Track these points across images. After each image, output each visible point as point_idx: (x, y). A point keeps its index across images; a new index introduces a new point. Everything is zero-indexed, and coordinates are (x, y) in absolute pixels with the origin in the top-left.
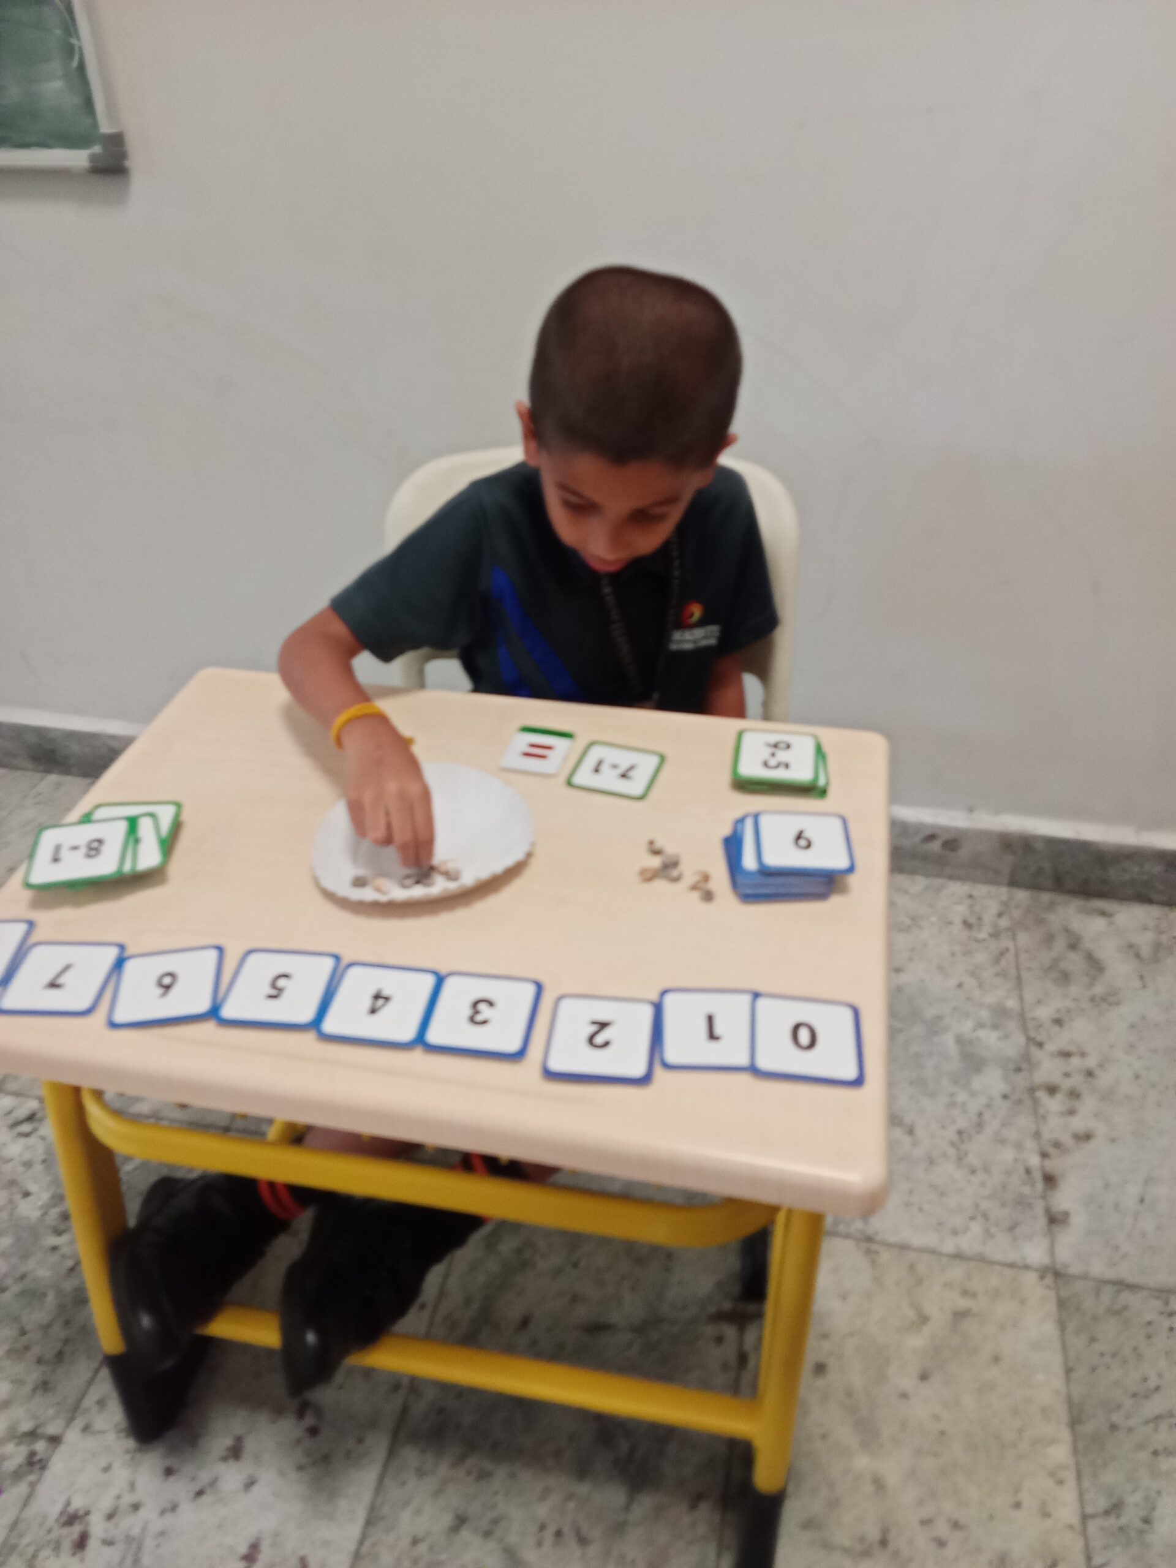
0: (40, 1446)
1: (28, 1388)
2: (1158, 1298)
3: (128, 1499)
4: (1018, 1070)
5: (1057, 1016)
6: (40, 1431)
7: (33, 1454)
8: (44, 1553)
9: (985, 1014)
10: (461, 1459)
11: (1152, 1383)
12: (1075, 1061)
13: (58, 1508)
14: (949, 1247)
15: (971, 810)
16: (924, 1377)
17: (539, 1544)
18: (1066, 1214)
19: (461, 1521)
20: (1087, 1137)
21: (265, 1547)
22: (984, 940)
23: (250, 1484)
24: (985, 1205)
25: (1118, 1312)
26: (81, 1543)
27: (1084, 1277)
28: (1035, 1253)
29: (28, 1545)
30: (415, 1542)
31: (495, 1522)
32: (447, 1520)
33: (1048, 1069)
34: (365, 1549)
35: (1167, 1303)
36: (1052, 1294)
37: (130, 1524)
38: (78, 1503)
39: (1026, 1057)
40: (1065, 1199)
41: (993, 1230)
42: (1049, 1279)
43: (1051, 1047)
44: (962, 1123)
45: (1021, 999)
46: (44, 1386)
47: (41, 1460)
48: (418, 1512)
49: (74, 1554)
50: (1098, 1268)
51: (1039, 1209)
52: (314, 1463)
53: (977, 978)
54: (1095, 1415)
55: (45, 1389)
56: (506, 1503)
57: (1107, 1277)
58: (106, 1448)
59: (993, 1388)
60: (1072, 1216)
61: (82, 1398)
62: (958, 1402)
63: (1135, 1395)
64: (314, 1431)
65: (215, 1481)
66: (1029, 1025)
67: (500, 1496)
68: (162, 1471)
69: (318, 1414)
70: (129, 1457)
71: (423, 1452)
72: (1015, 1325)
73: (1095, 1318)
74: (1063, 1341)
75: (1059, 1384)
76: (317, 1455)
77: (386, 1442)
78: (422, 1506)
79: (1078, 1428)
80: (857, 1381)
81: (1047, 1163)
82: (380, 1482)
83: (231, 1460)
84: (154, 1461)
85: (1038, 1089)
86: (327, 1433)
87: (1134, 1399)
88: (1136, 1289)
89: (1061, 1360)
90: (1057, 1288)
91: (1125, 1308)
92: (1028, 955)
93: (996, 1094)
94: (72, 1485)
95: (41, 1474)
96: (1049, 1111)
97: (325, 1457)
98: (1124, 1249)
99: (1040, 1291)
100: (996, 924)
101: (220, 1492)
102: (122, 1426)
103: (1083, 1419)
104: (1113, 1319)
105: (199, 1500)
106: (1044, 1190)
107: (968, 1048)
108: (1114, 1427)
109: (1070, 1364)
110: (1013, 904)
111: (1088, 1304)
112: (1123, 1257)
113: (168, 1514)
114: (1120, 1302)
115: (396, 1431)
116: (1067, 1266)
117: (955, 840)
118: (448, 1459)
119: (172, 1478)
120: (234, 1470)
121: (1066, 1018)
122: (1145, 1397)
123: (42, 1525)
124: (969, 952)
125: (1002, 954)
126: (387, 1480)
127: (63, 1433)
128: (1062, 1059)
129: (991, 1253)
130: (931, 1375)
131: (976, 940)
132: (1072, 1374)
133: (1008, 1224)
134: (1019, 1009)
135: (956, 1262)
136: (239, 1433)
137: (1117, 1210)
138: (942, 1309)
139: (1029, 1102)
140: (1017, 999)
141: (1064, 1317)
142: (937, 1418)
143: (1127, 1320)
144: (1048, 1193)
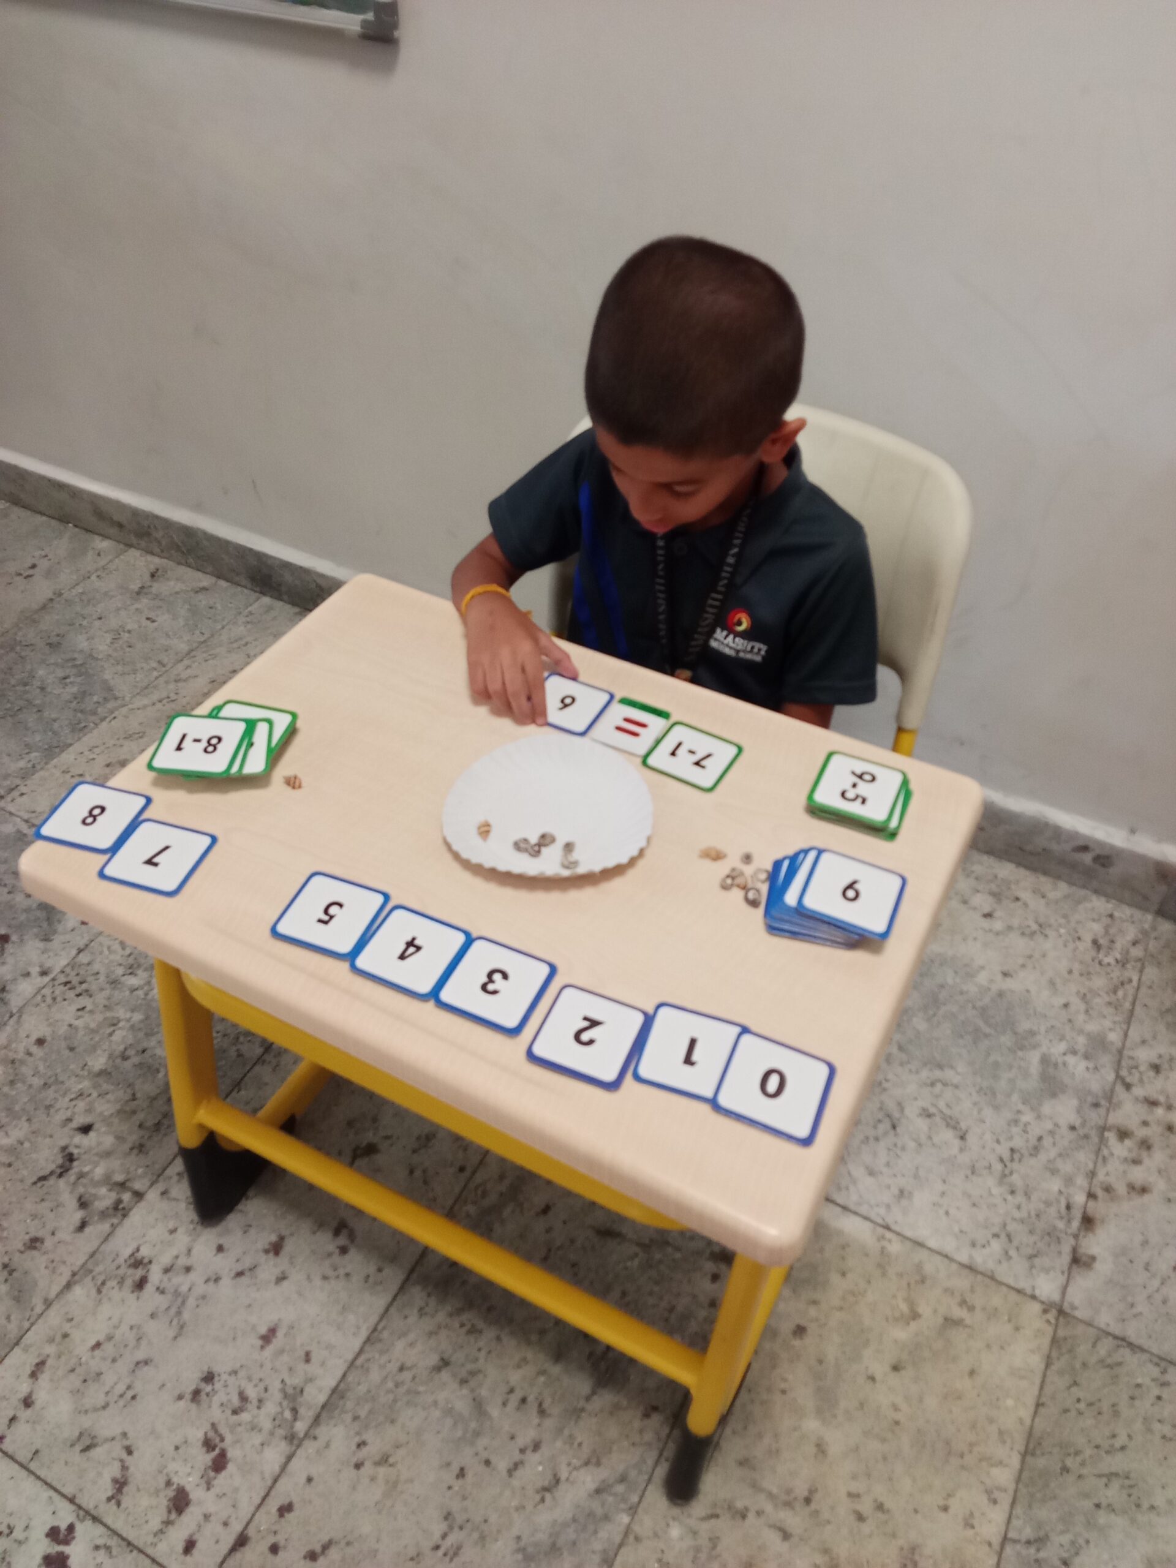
0: (126, 1197)
1: (126, 1147)
2: (1157, 1365)
3: (183, 1261)
4: (1096, 1105)
5: (1157, 1061)
6: (128, 1184)
7: (119, 1201)
8: (110, 1284)
9: (1081, 1040)
10: (459, 1311)
11: (1118, 1443)
12: (1160, 1111)
13: (129, 1251)
14: (963, 1257)
15: (1133, 831)
16: (896, 1368)
17: (504, 1404)
18: (1093, 1258)
19: (445, 1363)
20: (1144, 1190)
21: (280, 1334)
22: (1109, 964)
23: (282, 1278)
24: (1012, 1227)
25: (1112, 1366)
26: (141, 1284)
27: (1089, 1324)
28: (1047, 1287)
29: (100, 1274)
30: (402, 1369)
31: (473, 1373)
32: (433, 1359)
33: (1128, 1113)
34: (359, 1362)
35: (1164, 1372)
36: (1050, 1330)
37: (182, 1282)
38: (145, 1252)
39: (1110, 1096)
40: (1096, 1244)
41: (1012, 1253)
42: (1051, 1316)
43: (1138, 1091)
44: (1018, 1142)
45: (1126, 1035)
46: (140, 1148)
47: (124, 1209)
48: (411, 1345)
49: (133, 1292)
50: (1105, 1319)
51: (1066, 1249)
52: (338, 1277)
53: (1087, 1003)
54: (1050, 1453)
55: (140, 1151)
56: (486, 1360)
57: (1111, 1329)
58: (177, 1213)
59: (959, 1398)
60: (1098, 1262)
61: (167, 1167)
62: (921, 1400)
63: (1097, 1447)
64: (344, 1250)
65: (254, 1268)
66: (1124, 1063)
67: (483, 1353)
68: (214, 1247)
69: (352, 1237)
70: (191, 1227)
71: (429, 1295)
72: (1002, 1348)
73: (1084, 1365)
74: (1044, 1376)
75: (1026, 1414)
76: (342, 1272)
77: (400, 1277)
78: (416, 1341)
79: (1029, 1459)
80: (831, 1352)
81: (1091, 1204)
82: (387, 1310)
83: (271, 1254)
84: (209, 1237)
85: (1109, 1130)
86: (353, 1254)
87: (1096, 1450)
88: (1137, 1350)
89: (1036, 1392)
90: (1057, 1326)
91: (1120, 1364)
92: (1150, 991)
93: (1063, 1123)
94: (144, 1236)
95: (122, 1220)
96: (1112, 1154)
97: (347, 1275)
98: (1139, 1308)
99: (1039, 1324)
100: (1128, 952)
101: (256, 1278)
102: (191, 1200)
103: (1038, 1452)
104: (1104, 1371)
105: (238, 1279)
106: (1079, 1230)
107: (1051, 1070)
108: (1065, 1469)
109: (1043, 1400)
110: (1153, 935)
111: (1083, 1349)
112: (1135, 1316)
113: (211, 1284)
114: (1117, 1357)
115: (412, 1271)
116: (1074, 1308)
117: (1108, 857)
118: (449, 1308)
119: (220, 1255)
120: (272, 1263)
121: (1166, 1066)
122: (1108, 1452)
123: (113, 1261)
124: (1089, 973)
125: (1122, 984)
126: (392, 1310)
127: (146, 1192)
128: (1146, 1106)
129: (1004, 1273)
130: (904, 1368)
131: (1100, 963)
132: (1042, 1410)
133: (1029, 1251)
134: (1119, 1044)
135: (967, 1271)
136: (284, 1233)
137: (1147, 1269)
138: (935, 1311)
139: (1096, 1140)
140: (1122, 1033)
141: (1054, 1354)
142: (896, 1409)
143: (1117, 1376)
144: (1082, 1234)
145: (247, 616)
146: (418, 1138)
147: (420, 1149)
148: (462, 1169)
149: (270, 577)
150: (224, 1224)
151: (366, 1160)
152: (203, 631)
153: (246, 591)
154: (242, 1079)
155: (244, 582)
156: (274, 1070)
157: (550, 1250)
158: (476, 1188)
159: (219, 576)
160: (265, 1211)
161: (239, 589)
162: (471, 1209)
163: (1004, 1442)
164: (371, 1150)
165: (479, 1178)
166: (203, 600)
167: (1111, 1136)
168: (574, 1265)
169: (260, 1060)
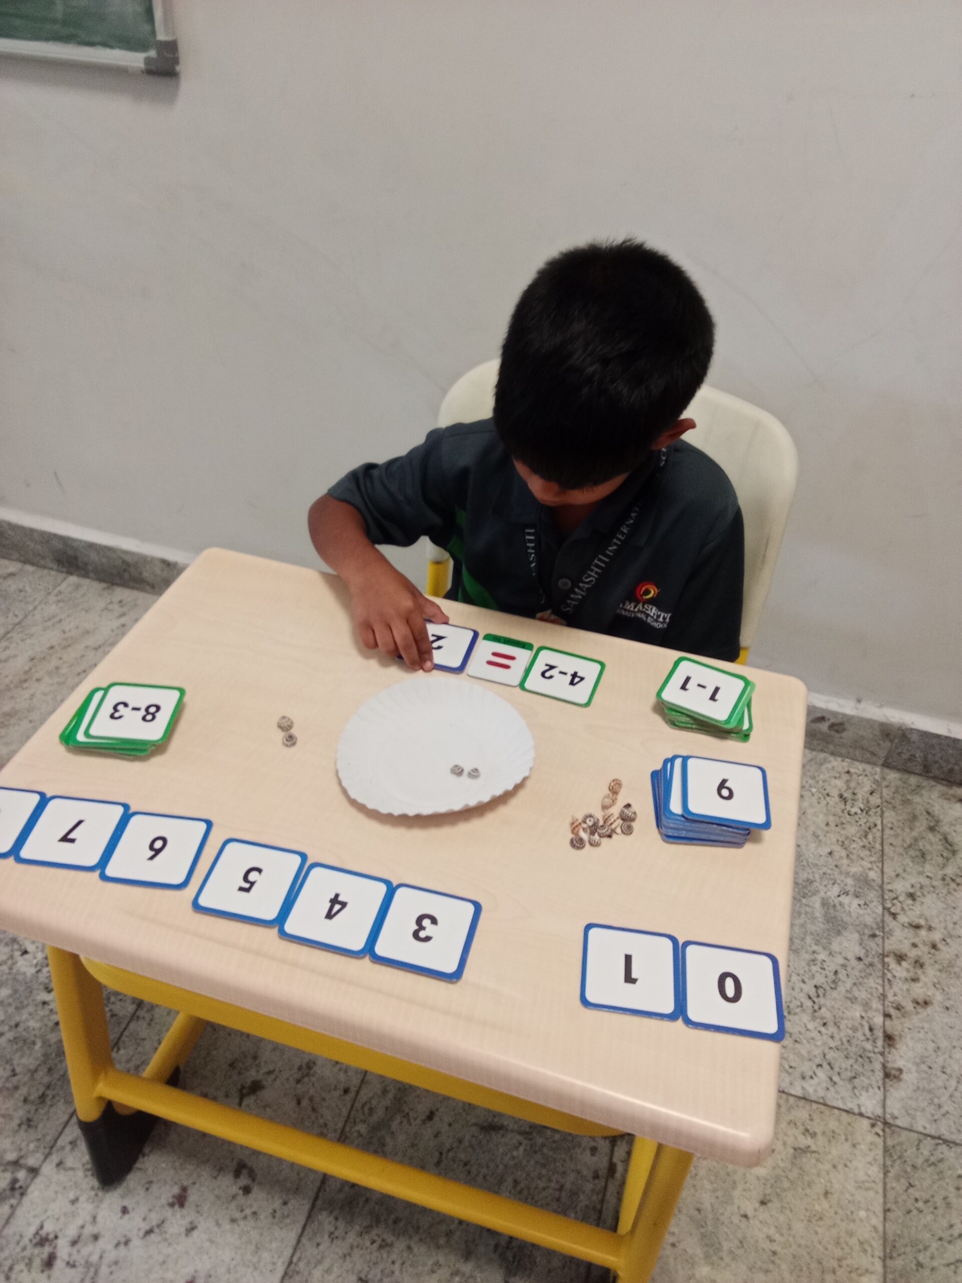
0: (21, 1175)
1: (17, 1121)
3: (89, 1230)
4: (874, 936)
5: (912, 891)
6: (22, 1161)
7: (15, 1181)
8: (17, 1268)
9: (849, 881)
10: (368, 1229)
11: (957, 1229)
12: (923, 933)
13: (32, 1230)
14: (797, 1090)
15: (859, 701)
16: (763, 1203)
18: (900, 1070)
20: (926, 1003)
22: (856, 813)
23: (191, 1229)
24: (831, 1055)
25: (936, 1163)
26: (50, 1262)
27: (910, 1130)
28: (870, 1103)
33: (899, 939)
36: (880, 1141)
37: (90, 1251)
38: (49, 1228)
39: (882, 926)
40: (900, 1058)
41: (836, 1078)
42: (879, 1128)
43: (902, 918)
44: (820, 980)
45: (882, 872)
46: (28, 1123)
47: (21, 1187)
48: (328, 1271)
49: (43, 1271)
50: (921, 1123)
51: (878, 1066)
52: (245, 1218)
53: (845, 849)
54: (904, 1253)
55: (29, 1126)
56: (401, 1271)
57: (927, 1132)
58: (76, 1183)
59: (821, 1219)
60: (904, 1073)
61: (58, 1137)
62: (790, 1229)
63: (940, 1239)
64: (247, 1190)
65: (163, 1222)
66: (886, 897)
67: (397, 1266)
68: (119, 1209)
69: (252, 1175)
70: (93, 1193)
71: (336, 1219)
72: (846, 1166)
73: (914, 1167)
74: (885, 1184)
75: (877, 1221)
76: (248, 1212)
77: (307, 1207)
78: (332, 1265)
79: (888, 1262)
80: (707, 1200)
81: (888, 1022)
82: (299, 1241)
83: (177, 1207)
84: (113, 1199)
85: (887, 956)
86: (257, 1193)
87: (940, 1243)
88: (952, 1145)
89: (881, 1200)
90: (884, 1136)
91: (941, 1160)
92: (892, 832)
93: (851, 956)
94: (46, 1211)
95: (21, 1199)
96: (895, 977)
97: (255, 1213)
98: (945, 1108)
99: (871, 1138)
100: (868, 801)
101: (166, 1232)
102: (89, 1166)
103: (895, 1255)
104: (929, 1170)
105: (148, 1238)
106: (884, 1047)
107: (831, 911)
108: (920, 1265)
109: (889, 1205)
110: (885, 783)
111: (910, 1152)
112: (944, 1115)
113: (122, 1247)
114: (938, 1155)
115: (316, 1198)
116: (896, 1118)
117: (841, 724)
118: (357, 1228)
119: (127, 1216)
120: (178, 1215)
121: (919, 894)
122: (950, 1242)
123: (18, 1243)
124: (843, 824)
125: (870, 829)
126: (304, 1240)
127: (40, 1166)
128: (911, 930)
129: (832, 1098)
130: (770, 1201)
131: (849, 814)
132: (889, 1214)
133: (849, 1074)
134: (879, 881)
135: (802, 1103)
136: (185, 1184)
137: (944, 1072)
138: (784, 1144)
139: (880, 966)
140: (879, 872)
141: (888, 1163)
142: (772, 1240)
143: (942, 1172)
144: (887, 1050)
145: (57, 595)
146: (300, 1068)
147: (303, 1077)
148: (346, 1091)
149: (76, 558)
150: (124, 1184)
151: (253, 1098)
152: (17, 613)
153: (53, 573)
154: (119, 1039)
155: (50, 565)
156: (149, 1024)
157: (441, 1154)
158: (363, 1107)
159: (25, 562)
160: (163, 1165)
161: (46, 571)
162: (362, 1128)
163: (865, 1251)
164: (256, 1087)
165: (363, 1096)
166: (12, 586)
167: (889, 960)
168: (465, 1164)
169: (134, 1017)
